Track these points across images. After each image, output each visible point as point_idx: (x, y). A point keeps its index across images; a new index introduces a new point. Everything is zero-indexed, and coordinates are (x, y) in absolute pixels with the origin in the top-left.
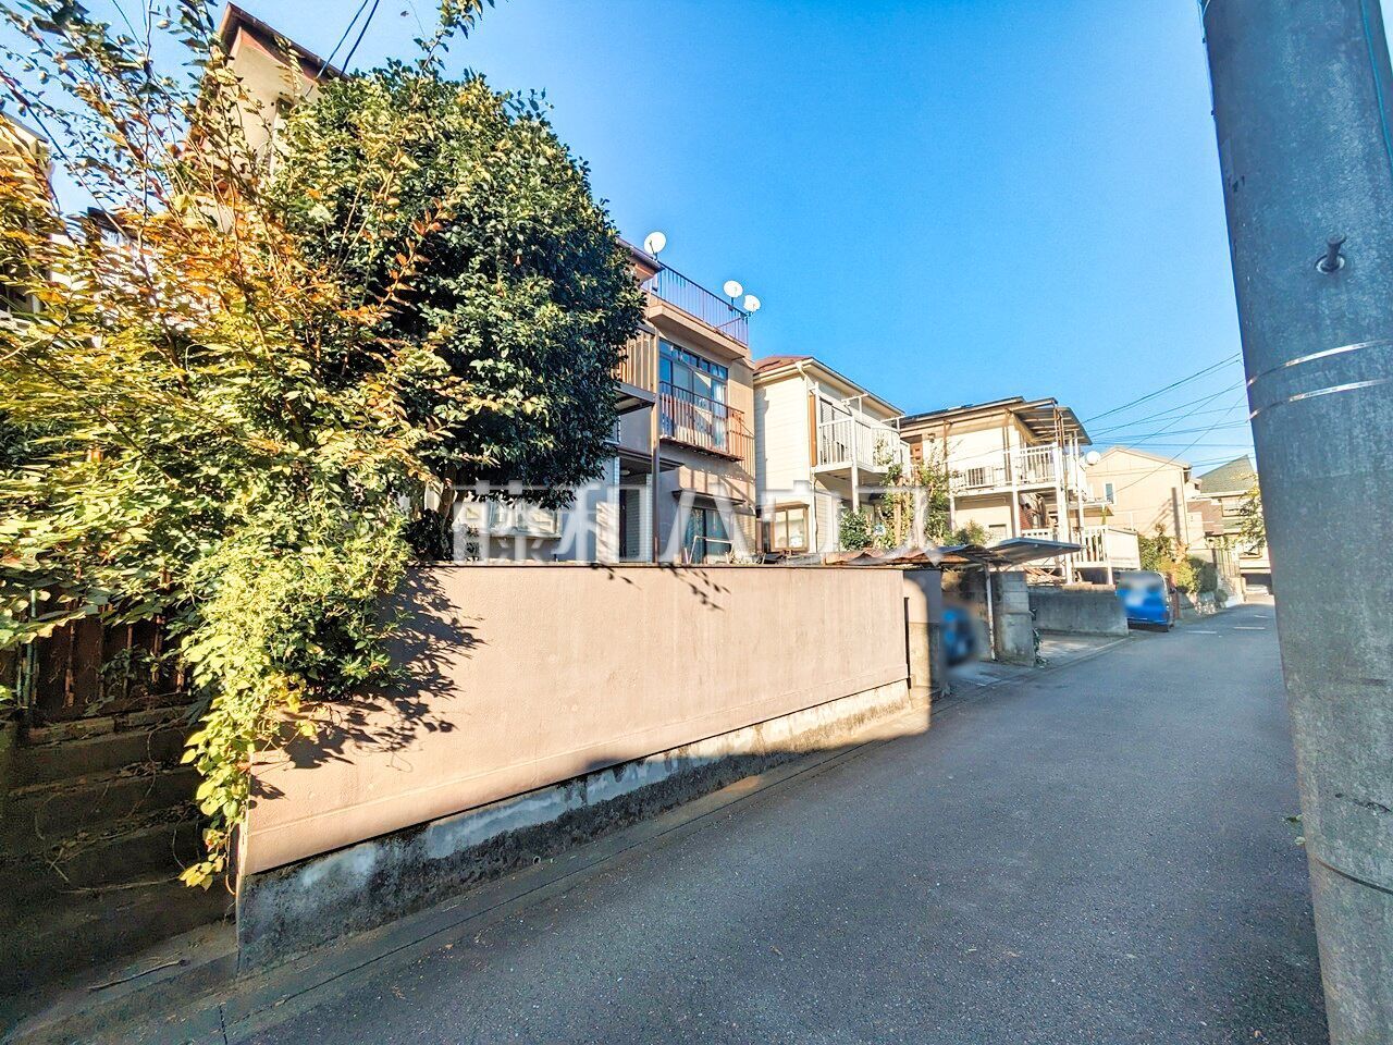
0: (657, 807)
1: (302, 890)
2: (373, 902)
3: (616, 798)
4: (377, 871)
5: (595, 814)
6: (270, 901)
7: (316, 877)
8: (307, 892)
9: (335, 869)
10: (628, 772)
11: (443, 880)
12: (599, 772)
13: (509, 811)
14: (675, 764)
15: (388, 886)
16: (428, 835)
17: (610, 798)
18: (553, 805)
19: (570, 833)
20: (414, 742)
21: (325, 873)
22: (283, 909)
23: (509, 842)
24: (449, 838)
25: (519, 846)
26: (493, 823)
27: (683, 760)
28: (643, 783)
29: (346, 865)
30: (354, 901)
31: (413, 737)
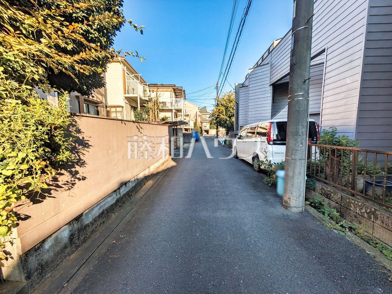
0: (134, 193)
1: (45, 251)
2: (72, 245)
3: (126, 193)
4: (71, 234)
5: (123, 198)
6: (34, 260)
7: (50, 244)
8: (48, 251)
9: (56, 239)
10: (127, 185)
11: (90, 229)
12: (122, 186)
13: (104, 203)
14: (136, 181)
15: (75, 238)
16: (84, 217)
17: (125, 193)
18: (114, 198)
19: (118, 205)
20: (76, 185)
21: (53, 241)
22: (40, 261)
23: (105, 212)
24: (90, 216)
25: (108, 213)
26: (100, 207)
27: (137, 179)
28: (131, 187)
29: (59, 236)
30: (65, 247)
31: (75, 183)
